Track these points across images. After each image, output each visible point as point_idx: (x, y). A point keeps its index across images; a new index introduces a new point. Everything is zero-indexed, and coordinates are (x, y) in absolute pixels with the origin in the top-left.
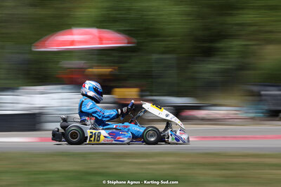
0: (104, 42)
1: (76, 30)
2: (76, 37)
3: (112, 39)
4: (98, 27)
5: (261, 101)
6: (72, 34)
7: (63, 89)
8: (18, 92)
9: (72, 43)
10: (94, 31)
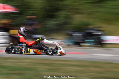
5: (72, 38)
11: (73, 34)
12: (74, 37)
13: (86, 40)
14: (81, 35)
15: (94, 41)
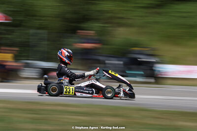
11: (107, 62)
12: (107, 65)
13: (127, 72)
14: (122, 63)
15: (143, 73)
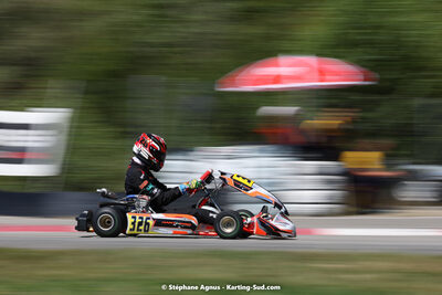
0: (328, 77)
1: (283, 59)
2: (283, 70)
3: (341, 74)
4: (318, 55)
6: (277, 65)
7: (261, 151)
8: (192, 155)
9: (277, 79)
10: (312, 60)
